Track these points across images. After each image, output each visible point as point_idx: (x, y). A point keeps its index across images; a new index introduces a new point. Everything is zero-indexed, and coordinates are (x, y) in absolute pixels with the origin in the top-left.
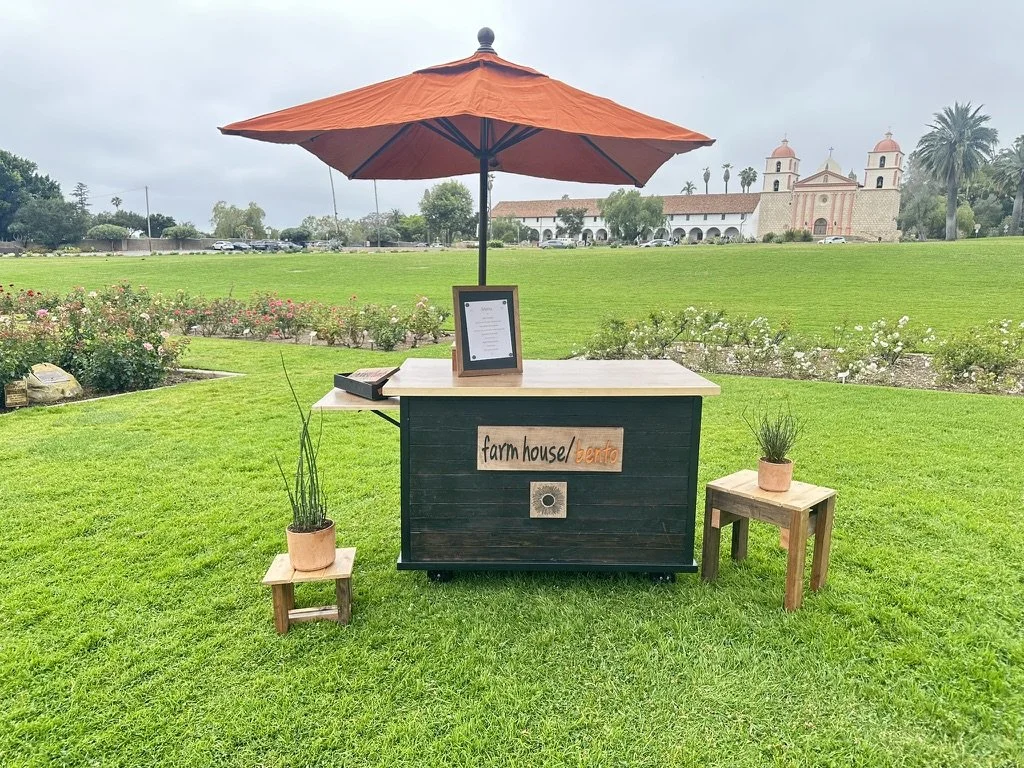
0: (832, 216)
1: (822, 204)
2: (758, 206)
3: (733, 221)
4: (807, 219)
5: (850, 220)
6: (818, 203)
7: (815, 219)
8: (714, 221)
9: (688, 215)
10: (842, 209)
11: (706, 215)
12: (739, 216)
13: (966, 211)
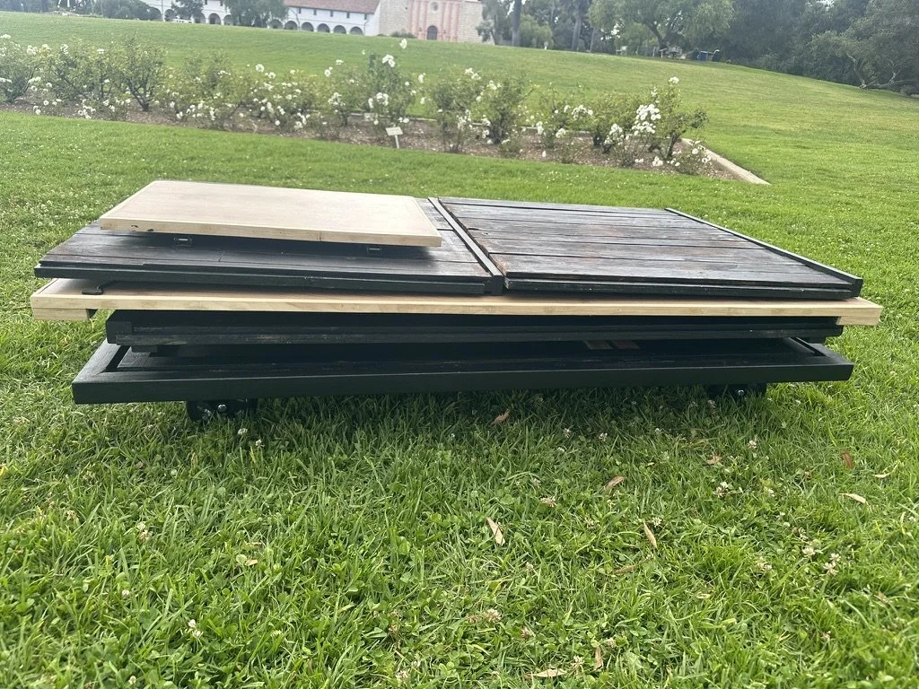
0: (442, 25)
1: (434, 12)
2: (379, 8)
3: (357, 20)
4: (421, 25)
5: (457, 30)
6: (430, 11)
7: (428, 26)
8: (339, 19)
9: (315, 10)
10: (450, 18)
11: (332, 11)
12: (363, 16)
13: (546, 31)
